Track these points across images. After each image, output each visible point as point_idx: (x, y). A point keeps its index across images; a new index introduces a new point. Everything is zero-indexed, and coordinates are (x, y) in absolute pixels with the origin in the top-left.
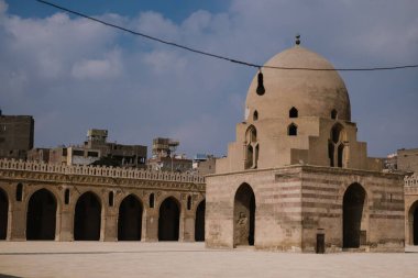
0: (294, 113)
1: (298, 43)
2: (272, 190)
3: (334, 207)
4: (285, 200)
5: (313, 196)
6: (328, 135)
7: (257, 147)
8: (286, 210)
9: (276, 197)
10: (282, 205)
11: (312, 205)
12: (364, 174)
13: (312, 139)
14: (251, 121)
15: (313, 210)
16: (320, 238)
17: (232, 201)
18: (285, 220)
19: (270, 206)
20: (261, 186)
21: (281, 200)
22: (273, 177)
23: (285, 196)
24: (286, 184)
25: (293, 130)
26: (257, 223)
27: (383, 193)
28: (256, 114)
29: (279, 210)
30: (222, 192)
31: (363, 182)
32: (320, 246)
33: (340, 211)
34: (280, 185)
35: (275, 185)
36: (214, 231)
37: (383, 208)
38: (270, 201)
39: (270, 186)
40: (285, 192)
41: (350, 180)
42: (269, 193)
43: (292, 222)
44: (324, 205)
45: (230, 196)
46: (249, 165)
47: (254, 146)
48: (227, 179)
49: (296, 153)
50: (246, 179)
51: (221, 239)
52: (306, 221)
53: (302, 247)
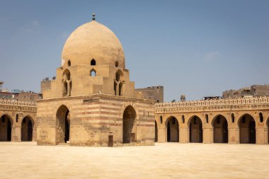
0: (93, 63)
1: (94, 19)
2: (81, 109)
3: (118, 119)
4: (90, 115)
5: (107, 113)
6: (114, 77)
7: (71, 84)
8: (90, 121)
9: (84, 113)
10: (88, 118)
11: (106, 118)
12: (134, 101)
13: (105, 79)
14: (67, 67)
15: (107, 121)
16: (111, 137)
17: (55, 116)
18: (90, 128)
19: (80, 119)
20: (74, 107)
21: (86, 115)
22: (82, 101)
23: (90, 113)
24: (90, 106)
26: (71, 129)
27: (144, 111)
28: (69, 63)
29: (86, 121)
30: (48, 111)
31: (134, 105)
32: (111, 142)
33: (121, 122)
34: (86, 106)
35: (83, 106)
36: (43, 135)
37: (144, 120)
38: (79, 116)
39: (80, 107)
40: (90, 111)
41: (127, 104)
42: (79, 111)
43: (95, 128)
44: (113, 119)
45: (53, 113)
46: (65, 94)
47: (68, 82)
48: (51, 103)
49: (95, 87)
50: (64, 103)
51: (47, 139)
52: (103, 128)
53: (101, 143)
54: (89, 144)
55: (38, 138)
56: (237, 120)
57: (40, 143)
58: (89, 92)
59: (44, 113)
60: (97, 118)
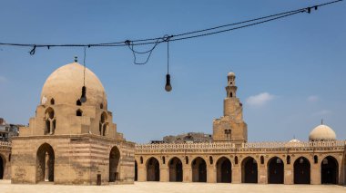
0: (79, 103)
1: (76, 61)
2: (67, 148)
3: (106, 159)
4: (79, 154)
5: (97, 153)
6: (99, 118)
7: (54, 122)
8: (79, 160)
9: (71, 152)
10: (76, 157)
11: (96, 158)
12: (119, 142)
13: (92, 120)
14: (49, 105)
15: (96, 161)
16: (99, 176)
17: (35, 154)
18: (78, 167)
19: (66, 158)
20: (59, 146)
21: (74, 155)
22: (69, 140)
23: (78, 152)
24: (79, 145)
25: (79, 113)
26: (55, 168)
27: (126, 152)
28: (53, 102)
29: (74, 160)
30: (26, 148)
31: (118, 146)
32: (99, 181)
33: (108, 162)
34: (73, 145)
35: (70, 145)
36: (19, 173)
37: (127, 161)
38: (66, 155)
39: (67, 145)
40: (78, 150)
41: (113, 145)
42: (65, 150)
43: (84, 167)
44: (101, 158)
45: (33, 151)
46: (47, 132)
47: (51, 121)
48: (31, 140)
49: (83, 127)
50: (47, 141)
51: (26, 178)
52: (93, 167)
53: (90, 182)
54: (78, 182)
55: (13, 176)
56: (190, 162)
57: (14, 182)
58: (77, 132)
59: (22, 151)
60: (86, 157)
